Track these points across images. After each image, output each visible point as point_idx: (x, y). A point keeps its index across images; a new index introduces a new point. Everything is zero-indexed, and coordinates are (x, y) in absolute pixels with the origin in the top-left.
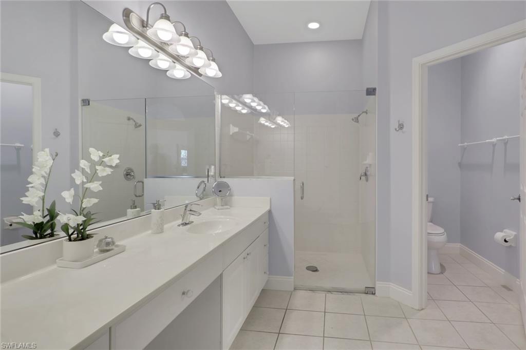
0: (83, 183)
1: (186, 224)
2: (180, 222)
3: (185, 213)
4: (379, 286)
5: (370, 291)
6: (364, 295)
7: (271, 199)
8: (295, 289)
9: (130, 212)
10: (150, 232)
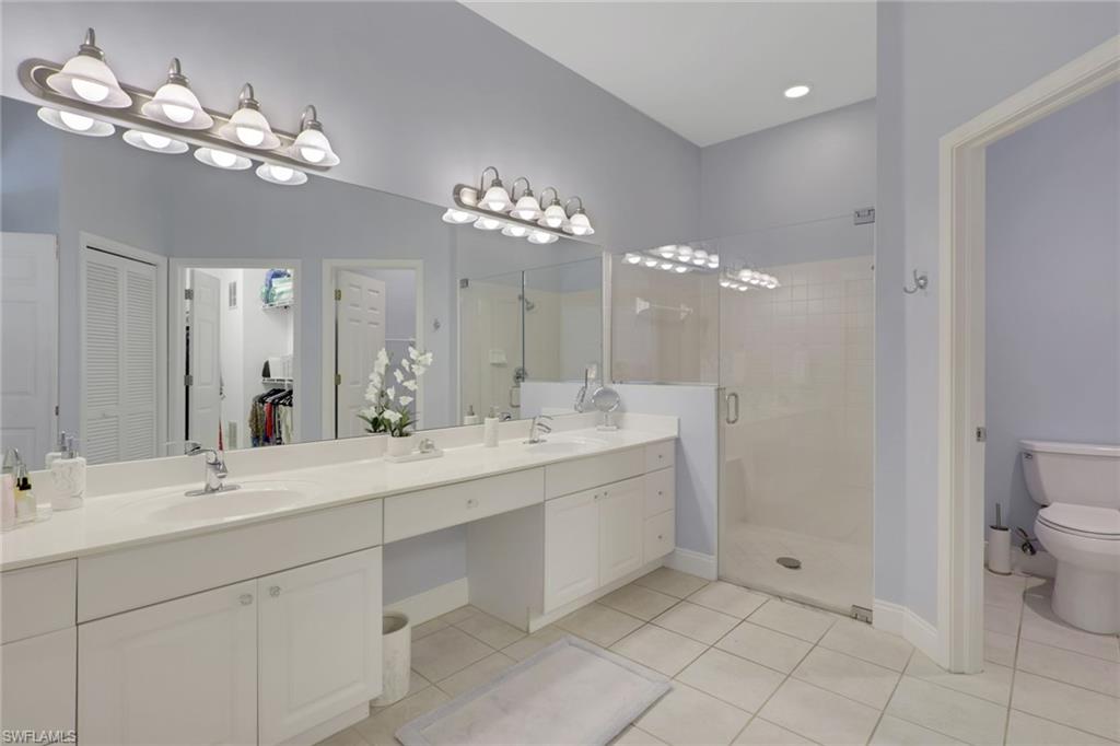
0: (402, 382)
1: (534, 442)
2: (528, 439)
3: (533, 428)
4: (880, 608)
5: (862, 615)
6: (849, 619)
7: (679, 420)
8: (719, 579)
9: (468, 419)
10: (482, 445)
